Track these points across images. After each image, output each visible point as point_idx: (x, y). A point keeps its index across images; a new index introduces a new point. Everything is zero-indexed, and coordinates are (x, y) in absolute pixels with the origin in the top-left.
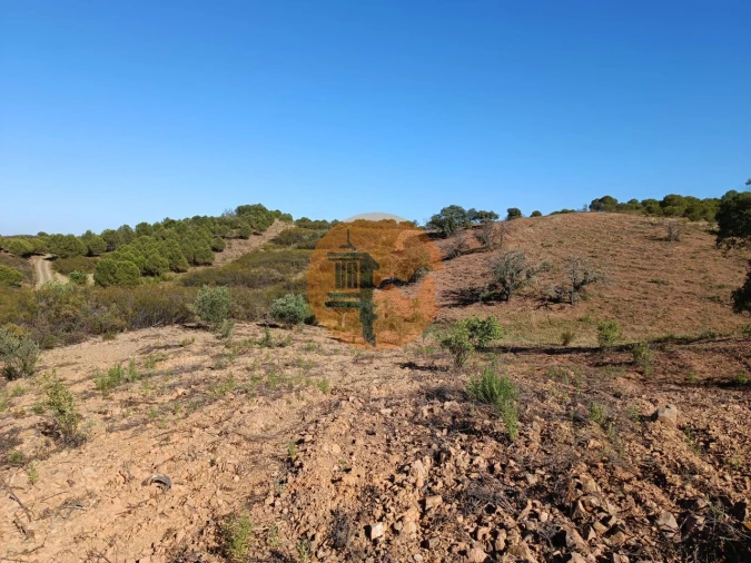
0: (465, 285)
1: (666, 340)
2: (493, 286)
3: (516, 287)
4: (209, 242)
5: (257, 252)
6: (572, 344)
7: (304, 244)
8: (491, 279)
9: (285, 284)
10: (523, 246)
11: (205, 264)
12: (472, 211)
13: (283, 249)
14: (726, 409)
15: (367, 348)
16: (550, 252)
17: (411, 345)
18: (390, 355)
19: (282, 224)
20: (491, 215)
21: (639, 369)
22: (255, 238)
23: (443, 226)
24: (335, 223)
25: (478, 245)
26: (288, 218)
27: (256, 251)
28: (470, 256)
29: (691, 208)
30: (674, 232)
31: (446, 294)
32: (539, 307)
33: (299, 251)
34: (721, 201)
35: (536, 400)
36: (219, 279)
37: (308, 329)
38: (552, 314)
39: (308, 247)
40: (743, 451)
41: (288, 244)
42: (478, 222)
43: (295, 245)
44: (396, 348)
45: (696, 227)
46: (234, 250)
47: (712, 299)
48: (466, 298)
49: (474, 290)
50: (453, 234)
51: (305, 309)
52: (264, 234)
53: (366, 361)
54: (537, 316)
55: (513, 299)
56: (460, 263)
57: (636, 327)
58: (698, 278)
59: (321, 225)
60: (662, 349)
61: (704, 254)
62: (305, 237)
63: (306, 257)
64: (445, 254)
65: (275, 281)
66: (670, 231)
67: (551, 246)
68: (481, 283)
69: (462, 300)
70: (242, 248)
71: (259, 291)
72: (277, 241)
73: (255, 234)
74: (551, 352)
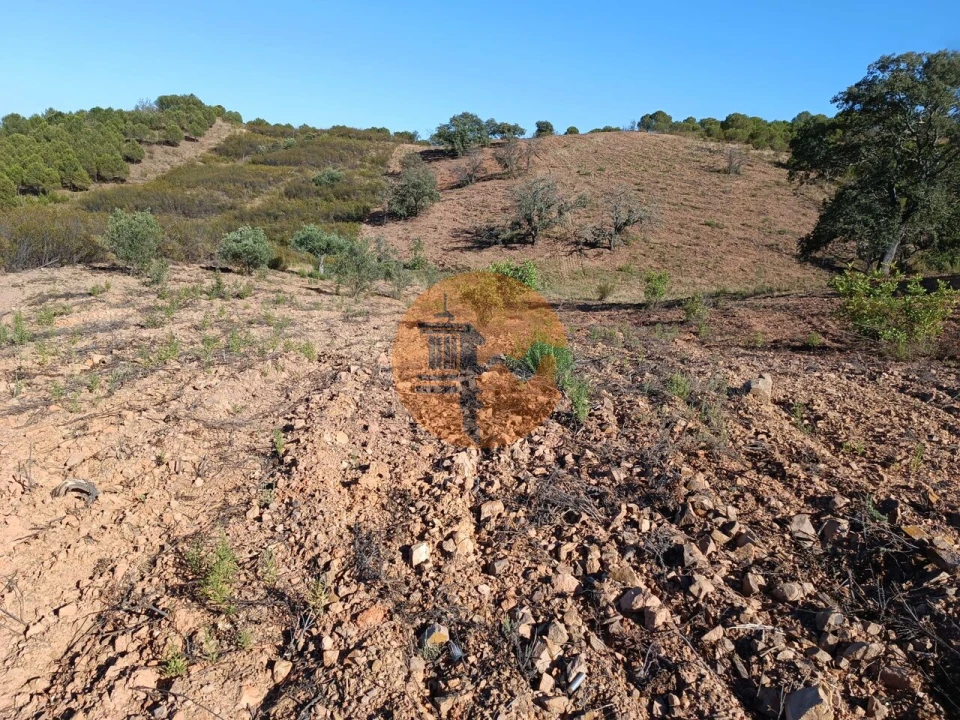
0: (481, 222)
1: (717, 295)
2: (516, 224)
3: (546, 226)
4: (119, 149)
5: (193, 165)
6: (610, 300)
7: (260, 158)
8: (513, 215)
9: (236, 213)
10: (556, 173)
11: (116, 180)
12: (491, 123)
13: (231, 164)
14: (820, 378)
15: (357, 302)
16: (588, 183)
17: (413, 298)
18: (388, 311)
19: (227, 126)
20: (515, 130)
21: (693, 329)
22: (189, 144)
23: (454, 140)
24: (305, 129)
25: (498, 169)
26: (234, 119)
27: (191, 165)
28: (488, 183)
29: (755, 133)
30: (735, 162)
31: (456, 234)
32: (571, 253)
33: (254, 167)
34: (792, 125)
35: (593, 370)
36: (139, 202)
37: (274, 276)
38: (587, 262)
39: (265, 163)
40: (859, 431)
41: (238, 156)
42: (497, 138)
43: (249, 158)
44: (394, 302)
45: (760, 157)
46: (157, 163)
47: (770, 247)
48: (482, 240)
49: (493, 229)
50: (466, 153)
51: (269, 249)
52: (201, 139)
53: (360, 319)
54: (569, 264)
55: (540, 242)
56: (475, 193)
57: (683, 280)
58: (755, 220)
59: (284, 131)
60: (715, 306)
61: (766, 191)
62: (262, 148)
63: (264, 177)
64: (455, 179)
65: (222, 209)
66: (730, 160)
67: (588, 174)
68: (501, 221)
69: (475, 242)
70: (169, 158)
71: (200, 221)
72: (221, 151)
73: (187, 139)
74: (586, 308)
